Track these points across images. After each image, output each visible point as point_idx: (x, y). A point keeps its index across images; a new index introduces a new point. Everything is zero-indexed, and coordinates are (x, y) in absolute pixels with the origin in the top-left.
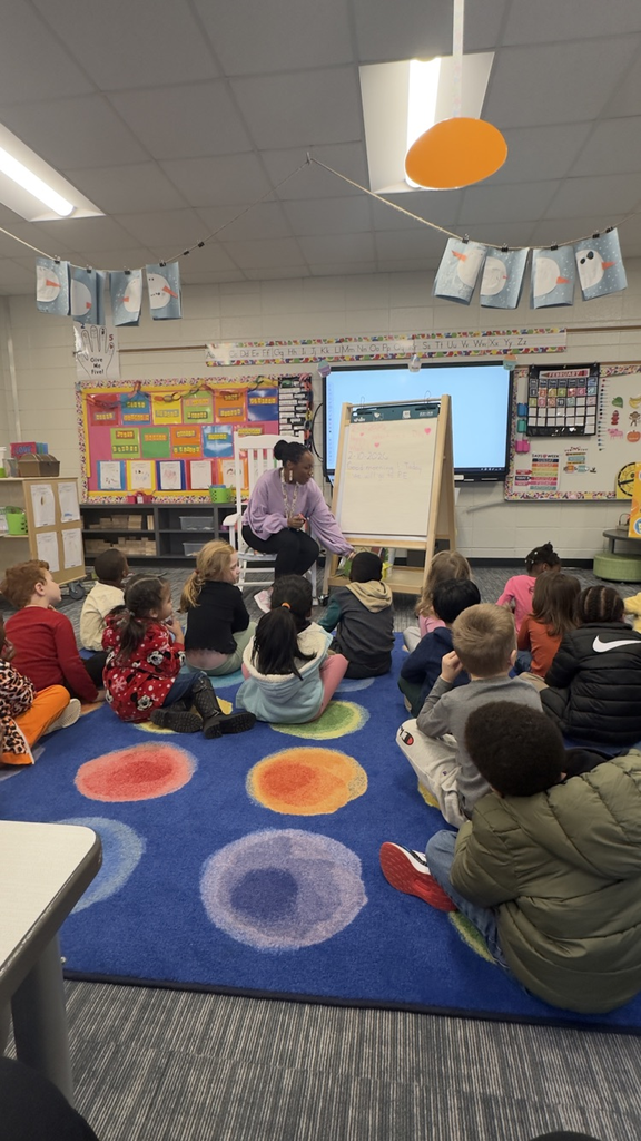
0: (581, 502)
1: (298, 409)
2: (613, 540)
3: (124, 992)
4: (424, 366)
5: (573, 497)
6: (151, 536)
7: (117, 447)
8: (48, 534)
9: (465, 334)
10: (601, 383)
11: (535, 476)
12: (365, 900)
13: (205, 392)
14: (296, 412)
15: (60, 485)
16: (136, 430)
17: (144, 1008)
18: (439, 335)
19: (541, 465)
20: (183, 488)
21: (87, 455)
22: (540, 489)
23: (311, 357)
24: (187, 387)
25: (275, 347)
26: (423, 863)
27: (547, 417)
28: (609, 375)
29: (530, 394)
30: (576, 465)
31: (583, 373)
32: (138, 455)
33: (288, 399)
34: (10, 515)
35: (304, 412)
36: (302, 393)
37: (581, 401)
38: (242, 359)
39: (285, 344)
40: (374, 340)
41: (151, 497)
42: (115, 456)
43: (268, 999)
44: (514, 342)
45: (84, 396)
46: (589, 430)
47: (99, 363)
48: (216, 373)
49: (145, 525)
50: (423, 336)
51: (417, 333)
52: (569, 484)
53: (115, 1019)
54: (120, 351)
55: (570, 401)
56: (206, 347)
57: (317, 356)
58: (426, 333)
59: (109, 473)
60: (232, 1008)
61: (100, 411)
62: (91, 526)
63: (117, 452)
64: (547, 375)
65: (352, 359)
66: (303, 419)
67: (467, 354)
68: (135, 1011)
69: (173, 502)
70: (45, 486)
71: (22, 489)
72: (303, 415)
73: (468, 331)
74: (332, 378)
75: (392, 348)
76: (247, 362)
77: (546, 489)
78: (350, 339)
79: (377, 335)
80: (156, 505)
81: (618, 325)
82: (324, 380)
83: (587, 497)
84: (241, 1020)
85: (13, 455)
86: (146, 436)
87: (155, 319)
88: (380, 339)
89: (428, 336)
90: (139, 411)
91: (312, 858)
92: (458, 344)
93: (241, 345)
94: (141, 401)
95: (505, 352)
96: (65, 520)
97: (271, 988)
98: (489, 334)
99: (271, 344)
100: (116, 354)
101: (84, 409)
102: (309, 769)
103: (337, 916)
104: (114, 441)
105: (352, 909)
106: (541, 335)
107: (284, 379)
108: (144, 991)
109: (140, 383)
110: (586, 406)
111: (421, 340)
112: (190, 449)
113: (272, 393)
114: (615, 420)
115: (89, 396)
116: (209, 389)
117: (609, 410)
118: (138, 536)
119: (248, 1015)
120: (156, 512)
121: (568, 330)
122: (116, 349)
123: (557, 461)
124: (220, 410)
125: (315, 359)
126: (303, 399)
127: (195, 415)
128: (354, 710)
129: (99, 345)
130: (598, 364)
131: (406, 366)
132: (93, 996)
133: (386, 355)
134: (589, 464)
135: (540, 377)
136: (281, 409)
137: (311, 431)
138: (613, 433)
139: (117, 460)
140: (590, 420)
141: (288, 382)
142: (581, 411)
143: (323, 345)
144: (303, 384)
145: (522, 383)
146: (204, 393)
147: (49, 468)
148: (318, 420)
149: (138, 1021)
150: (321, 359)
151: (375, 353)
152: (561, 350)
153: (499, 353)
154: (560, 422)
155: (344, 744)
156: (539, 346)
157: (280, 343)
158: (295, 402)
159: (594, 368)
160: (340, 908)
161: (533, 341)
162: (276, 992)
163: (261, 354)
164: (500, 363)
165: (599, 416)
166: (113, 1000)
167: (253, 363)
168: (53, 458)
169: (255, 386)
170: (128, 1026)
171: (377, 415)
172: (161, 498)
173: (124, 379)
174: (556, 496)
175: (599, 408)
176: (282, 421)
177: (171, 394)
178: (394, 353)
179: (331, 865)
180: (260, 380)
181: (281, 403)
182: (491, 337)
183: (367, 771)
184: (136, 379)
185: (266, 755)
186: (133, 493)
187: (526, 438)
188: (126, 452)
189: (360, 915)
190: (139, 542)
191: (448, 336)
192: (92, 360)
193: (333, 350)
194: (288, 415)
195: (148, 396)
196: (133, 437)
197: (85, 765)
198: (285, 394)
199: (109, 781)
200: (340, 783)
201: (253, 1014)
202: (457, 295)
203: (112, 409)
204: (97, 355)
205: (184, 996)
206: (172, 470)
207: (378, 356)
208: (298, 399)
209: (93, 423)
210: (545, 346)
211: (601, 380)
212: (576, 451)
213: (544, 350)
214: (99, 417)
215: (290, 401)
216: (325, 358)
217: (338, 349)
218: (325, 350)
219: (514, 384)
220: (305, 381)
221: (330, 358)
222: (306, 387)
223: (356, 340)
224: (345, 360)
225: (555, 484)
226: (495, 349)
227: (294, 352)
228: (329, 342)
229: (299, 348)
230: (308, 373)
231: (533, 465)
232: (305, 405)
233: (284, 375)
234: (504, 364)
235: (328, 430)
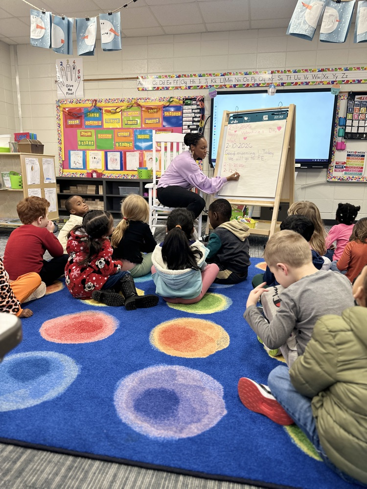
1: (195, 119)
3: (57, 457)
4: (278, 91)
6: (101, 198)
7: (81, 141)
8: (36, 189)
9: (306, 70)
11: (348, 166)
12: (225, 412)
13: (137, 107)
14: (193, 121)
15: (44, 159)
16: (93, 131)
17: (70, 469)
18: (289, 71)
19: (353, 159)
20: (121, 169)
21: (63, 146)
22: (351, 174)
23: (204, 85)
24: (125, 104)
25: (181, 79)
26: (269, 392)
27: (358, 127)
29: (348, 111)
32: (94, 147)
33: (189, 113)
34: (12, 176)
35: (198, 121)
36: (197, 109)
38: (161, 87)
39: (188, 76)
40: (246, 74)
41: (102, 174)
42: (79, 147)
43: (154, 469)
44: (339, 76)
45: (61, 109)
47: (71, 88)
48: (144, 95)
49: (97, 191)
50: (278, 71)
51: (274, 70)
53: (50, 474)
54: (84, 80)
56: (138, 78)
57: (208, 84)
58: (280, 70)
59: (76, 158)
60: (129, 474)
61: (71, 119)
62: (64, 191)
63: (81, 145)
64: (361, 98)
65: (231, 87)
66: (198, 126)
67: (307, 83)
68: (63, 470)
69: (115, 177)
70: (34, 159)
71: (20, 160)
72: (198, 124)
73: (308, 68)
74: (218, 99)
75: (258, 80)
76: (163, 88)
77: (355, 174)
78: (230, 73)
79: (248, 71)
80: (105, 179)
82: (212, 100)
84: (135, 482)
85: (15, 140)
86: (99, 135)
87: (104, 50)
88: (250, 73)
89: (282, 72)
90: (95, 119)
91: (191, 384)
92: (301, 77)
93: (160, 77)
94: (97, 113)
95: (333, 82)
96: (47, 182)
97: (157, 462)
98: (322, 70)
99: (179, 76)
100: (82, 82)
101: (61, 117)
102: (191, 331)
103: (205, 421)
104: (79, 138)
105: (216, 417)
106: (358, 71)
107: (186, 99)
108: (71, 458)
109: (96, 101)
111: (277, 74)
112: (126, 144)
113: (178, 108)
115: (64, 108)
116: (139, 105)
118: (93, 198)
119: (140, 479)
120: (104, 183)
122: (82, 79)
123: (364, 156)
124: (146, 119)
125: (207, 86)
126: (199, 113)
127: (130, 122)
128: (222, 298)
129: (71, 76)
131: (266, 91)
132: (36, 458)
133: (253, 84)
135: (356, 99)
136: (184, 119)
139: (81, 150)
141: (189, 102)
143: (213, 77)
145: (343, 104)
146: (135, 108)
147: (37, 148)
148: (207, 127)
149: (65, 477)
150: (211, 86)
151: (246, 83)
153: (328, 83)
155: (215, 318)
156: (355, 79)
157: (185, 76)
158: (193, 115)
160: (208, 416)
161: (352, 76)
162: (160, 465)
163: (172, 83)
164: (329, 90)
166: (50, 462)
167: (167, 89)
168: (40, 142)
169: (168, 104)
170: (58, 479)
171: (246, 118)
172: (107, 175)
173: (86, 98)
174: (361, 179)
176: (184, 127)
177: (115, 108)
178: (258, 82)
179: (203, 389)
180: (172, 100)
181: (184, 115)
182: (324, 73)
183: (229, 334)
184: (93, 98)
185: (164, 321)
186: (90, 171)
187: (344, 140)
188: (86, 145)
189: (221, 421)
190: (94, 202)
191: (295, 72)
192: (67, 86)
193: (219, 81)
194: (188, 123)
195: (101, 109)
196: (91, 136)
197: (47, 321)
198: (187, 109)
199: (61, 331)
200: (211, 340)
201: (143, 478)
202: (304, 33)
203: (78, 118)
204: (70, 83)
205: (97, 464)
206: (115, 157)
207: (248, 85)
208: (195, 113)
209: (67, 126)
210: (360, 79)
213: (359, 82)
214: (70, 122)
215: (190, 114)
216: (213, 86)
217: (222, 80)
218: (214, 81)
219: (338, 104)
220: (200, 101)
221: (217, 86)
222: (200, 105)
223: (234, 74)
224: (226, 87)
225: (362, 171)
226: (326, 80)
227: (194, 82)
228: (216, 75)
229: (197, 79)
230: (202, 95)
231: (347, 158)
232: (199, 117)
233: (187, 97)
234: (332, 90)
235: (213, 133)
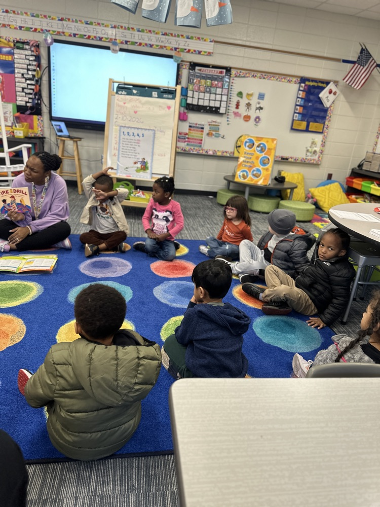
0: (214, 157)
1: (29, 67)
2: (229, 182)
4: (122, 50)
5: (211, 153)
9: (150, 31)
10: (232, 81)
11: (190, 137)
14: (28, 70)
18: (133, 29)
19: (194, 130)
22: (192, 145)
23: (39, 28)
25: (10, 15)
27: (198, 99)
28: (236, 76)
29: (189, 81)
30: (214, 133)
31: (221, 72)
33: (22, 59)
35: (34, 70)
36: (32, 55)
37: (219, 91)
39: (18, 13)
40: (87, 23)
44: (182, 43)
46: (222, 110)
50: (122, 27)
51: (117, 24)
52: (210, 145)
55: (213, 90)
57: (44, 28)
58: (124, 25)
64: (200, 70)
65: (70, 35)
66: (34, 76)
67: (151, 46)
72: (34, 73)
73: (152, 29)
74: (57, 49)
75: (100, 33)
77: (196, 146)
78: (69, 20)
79: (89, 20)
81: (244, 43)
82: (49, 48)
83: (219, 154)
88: (91, 24)
89: (125, 29)
92: (145, 38)
95: (176, 49)
98: (165, 34)
99: (7, 12)
106: (198, 41)
107: (18, 42)
110: (222, 95)
111: (121, 30)
113: (9, 52)
114: (237, 106)
117: (235, 99)
121: (216, 42)
123: (203, 128)
125: (42, 30)
126: (34, 60)
130: (231, 68)
131: (108, 48)
133: (95, 37)
134: (221, 132)
135: (196, 71)
136: (16, 65)
137: (40, 86)
138: (236, 114)
140: (224, 104)
141: (21, 46)
142: (218, 97)
143: (48, 20)
144: (33, 49)
145: (185, 72)
150: (47, 31)
151: (88, 34)
152: (209, 54)
153: (171, 49)
154: (206, 103)
155: (18, 311)
156: (196, 49)
158: (27, 62)
159: (228, 70)
161: (194, 45)
164: (170, 57)
165: (229, 102)
174: (201, 152)
175: (229, 97)
176: (17, 75)
178: (101, 36)
181: (16, 61)
182: (167, 37)
183: (27, 327)
187: (186, 111)
191: (139, 31)
193: (56, 26)
194: (22, 71)
198: (19, 54)
200: (6, 336)
207: (89, 37)
208: (29, 60)
210: (200, 50)
211: (232, 78)
212: (214, 123)
213: (200, 53)
215: (23, 61)
216: (49, 31)
217: (59, 25)
218: (50, 25)
219: (180, 73)
220: (34, 46)
221: (54, 31)
222: (35, 51)
223: (73, 21)
224: (65, 35)
225: (201, 143)
226: (169, 46)
227: (25, 22)
228: (52, 19)
229: (29, 19)
230: (37, 40)
231: (190, 130)
232: (35, 65)
233: (18, 39)
234: (174, 58)
235: (52, 87)
